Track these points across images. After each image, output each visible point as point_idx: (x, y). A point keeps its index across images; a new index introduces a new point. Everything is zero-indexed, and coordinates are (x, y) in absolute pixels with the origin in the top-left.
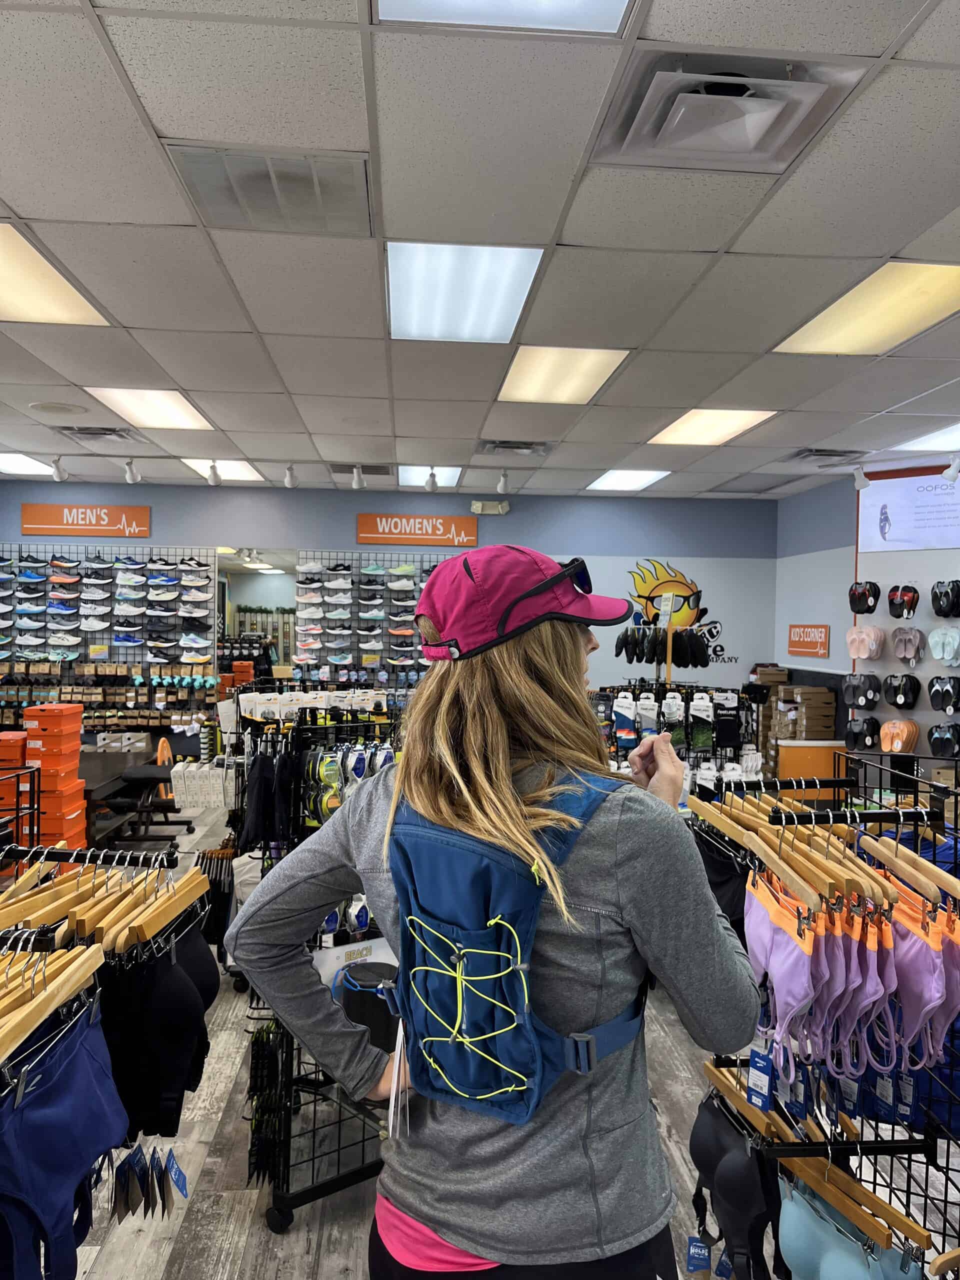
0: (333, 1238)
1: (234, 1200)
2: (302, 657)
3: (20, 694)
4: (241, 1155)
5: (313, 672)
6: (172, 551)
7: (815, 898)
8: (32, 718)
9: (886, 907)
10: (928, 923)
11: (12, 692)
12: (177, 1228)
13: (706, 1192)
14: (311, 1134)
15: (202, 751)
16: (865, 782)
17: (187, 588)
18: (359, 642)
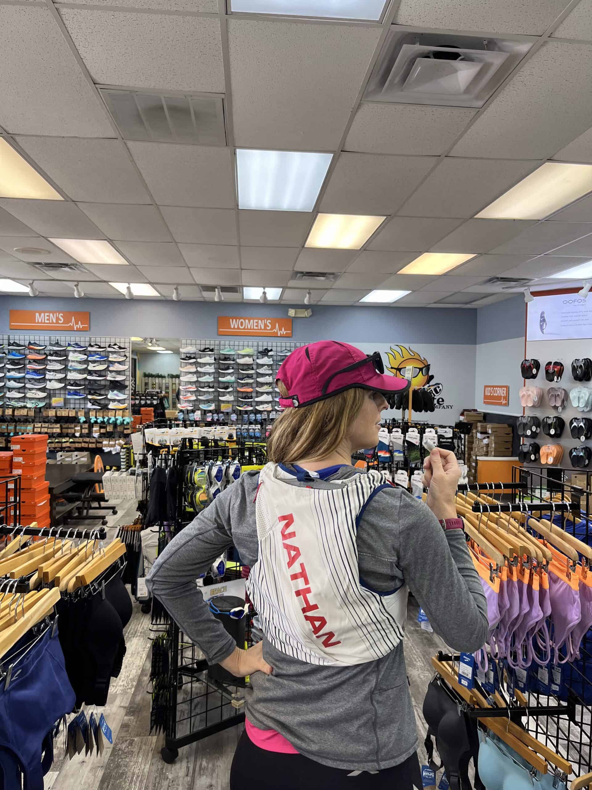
0: (203, 766)
1: (142, 742)
2: (183, 405)
3: (9, 428)
4: (146, 714)
5: (190, 415)
6: (103, 340)
7: (501, 557)
8: (16, 443)
9: (545, 563)
10: (570, 573)
11: (4, 427)
12: (106, 761)
13: (433, 738)
14: (189, 702)
15: (122, 463)
16: (532, 485)
17: (112, 363)
18: (219, 396)
